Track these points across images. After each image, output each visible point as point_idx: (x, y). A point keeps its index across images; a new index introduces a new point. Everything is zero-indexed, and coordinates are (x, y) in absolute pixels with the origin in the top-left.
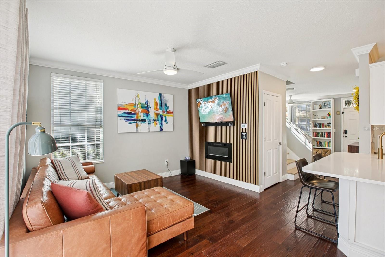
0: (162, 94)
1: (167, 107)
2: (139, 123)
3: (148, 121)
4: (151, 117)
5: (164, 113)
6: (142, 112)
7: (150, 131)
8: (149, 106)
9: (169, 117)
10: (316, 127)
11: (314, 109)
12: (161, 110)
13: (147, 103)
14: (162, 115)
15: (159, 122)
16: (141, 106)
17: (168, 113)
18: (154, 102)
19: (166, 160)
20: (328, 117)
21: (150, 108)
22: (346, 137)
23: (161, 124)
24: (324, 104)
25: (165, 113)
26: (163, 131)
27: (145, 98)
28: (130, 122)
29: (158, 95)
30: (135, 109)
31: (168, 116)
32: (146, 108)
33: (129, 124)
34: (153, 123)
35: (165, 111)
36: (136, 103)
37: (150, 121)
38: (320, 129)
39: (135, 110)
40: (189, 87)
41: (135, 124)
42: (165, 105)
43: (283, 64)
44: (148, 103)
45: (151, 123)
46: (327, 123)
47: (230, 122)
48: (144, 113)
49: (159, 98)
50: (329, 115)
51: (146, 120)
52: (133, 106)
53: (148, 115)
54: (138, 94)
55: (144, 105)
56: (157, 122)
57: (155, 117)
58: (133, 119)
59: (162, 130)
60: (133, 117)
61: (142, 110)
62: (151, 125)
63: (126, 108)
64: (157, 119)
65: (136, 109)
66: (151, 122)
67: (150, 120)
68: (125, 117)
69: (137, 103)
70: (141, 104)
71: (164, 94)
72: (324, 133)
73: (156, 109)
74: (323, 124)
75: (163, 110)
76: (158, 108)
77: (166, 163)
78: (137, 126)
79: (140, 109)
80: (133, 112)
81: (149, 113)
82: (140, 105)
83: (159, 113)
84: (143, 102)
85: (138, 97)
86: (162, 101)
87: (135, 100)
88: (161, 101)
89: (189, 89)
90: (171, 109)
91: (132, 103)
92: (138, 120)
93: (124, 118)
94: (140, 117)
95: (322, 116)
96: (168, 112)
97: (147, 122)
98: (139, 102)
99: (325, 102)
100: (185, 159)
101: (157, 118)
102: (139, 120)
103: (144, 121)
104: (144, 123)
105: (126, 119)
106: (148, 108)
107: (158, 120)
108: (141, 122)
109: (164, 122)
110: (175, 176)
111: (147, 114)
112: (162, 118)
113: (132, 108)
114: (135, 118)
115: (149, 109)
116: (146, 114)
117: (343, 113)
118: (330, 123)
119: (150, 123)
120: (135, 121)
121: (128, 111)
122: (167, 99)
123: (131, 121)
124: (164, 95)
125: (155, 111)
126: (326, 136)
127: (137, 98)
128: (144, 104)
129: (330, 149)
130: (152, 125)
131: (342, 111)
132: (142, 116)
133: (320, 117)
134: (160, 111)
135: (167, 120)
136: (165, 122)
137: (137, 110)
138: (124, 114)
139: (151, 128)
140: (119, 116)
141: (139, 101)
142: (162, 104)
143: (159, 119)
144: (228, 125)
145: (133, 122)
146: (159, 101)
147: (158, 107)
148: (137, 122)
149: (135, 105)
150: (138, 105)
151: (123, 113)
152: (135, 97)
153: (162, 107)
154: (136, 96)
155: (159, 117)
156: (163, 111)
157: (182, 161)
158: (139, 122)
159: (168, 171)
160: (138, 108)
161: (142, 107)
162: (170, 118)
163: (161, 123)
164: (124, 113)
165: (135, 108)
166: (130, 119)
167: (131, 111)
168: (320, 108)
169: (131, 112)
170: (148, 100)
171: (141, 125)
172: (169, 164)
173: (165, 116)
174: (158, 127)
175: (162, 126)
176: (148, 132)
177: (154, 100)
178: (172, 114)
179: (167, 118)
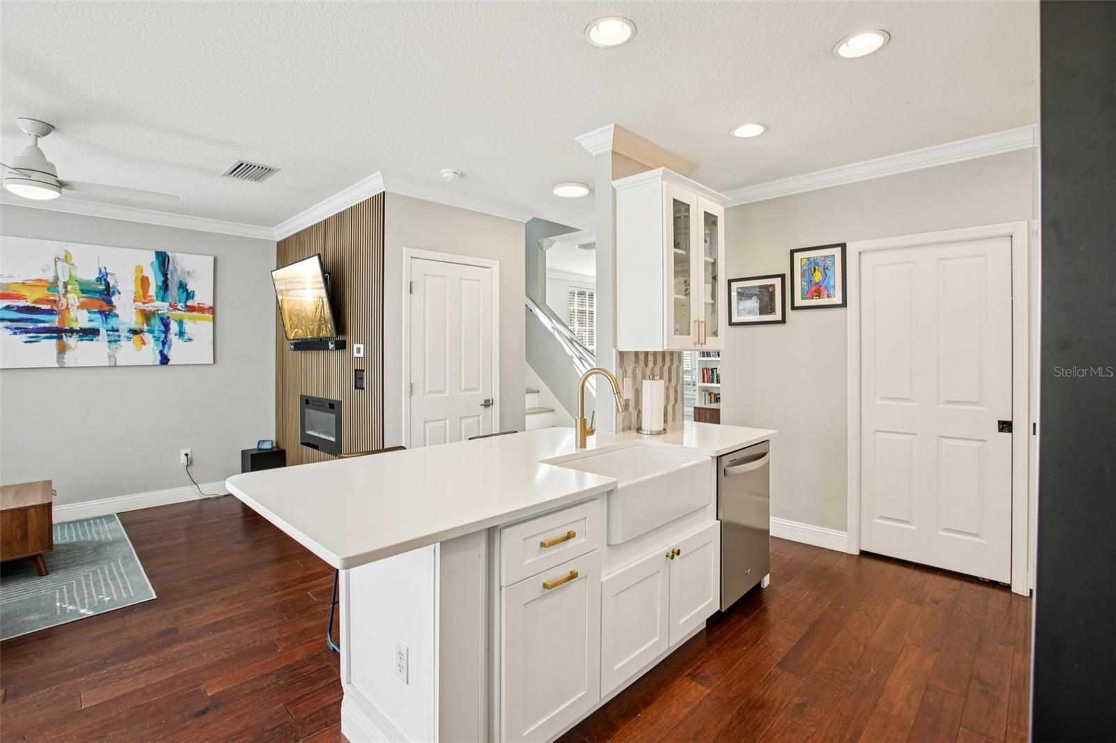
0: (169, 253)
1: (188, 294)
2: (71, 341)
3: (110, 333)
4: (123, 323)
5: (176, 309)
6: (82, 306)
7: (115, 363)
8: (111, 290)
9: (195, 323)
12: (163, 300)
13: (105, 280)
14: (168, 318)
16: (80, 290)
17: (192, 312)
18: (136, 278)
19: (183, 452)
21: (117, 296)
23: (164, 343)
25: (179, 310)
26: (170, 363)
27: (99, 263)
28: (32, 337)
29: (152, 257)
30: (52, 298)
31: (190, 319)
32: (102, 295)
33: (26, 342)
34: (129, 338)
35: (180, 305)
36: (56, 278)
37: (116, 333)
39: (55, 301)
40: (276, 233)
41: (54, 341)
42: (179, 287)
43: (447, 174)
44: (109, 280)
45: (122, 338)
47: (331, 339)
48: (93, 310)
49: (156, 264)
51: (98, 330)
52: (46, 288)
53: (109, 314)
54: (66, 251)
55: (94, 286)
56: (148, 337)
57: (136, 323)
58: (44, 328)
59: (165, 360)
60: (42, 322)
62: (120, 346)
63: (13, 293)
64: (145, 327)
65: (57, 299)
66: (119, 336)
67: (118, 331)
68: (12, 320)
69: (62, 280)
70: (81, 283)
71: (177, 254)
73: (143, 297)
75: (170, 300)
76: (151, 296)
77: (183, 460)
78: (62, 350)
79: (74, 298)
80: (44, 307)
81: (111, 311)
82: (77, 287)
83: (153, 309)
84: (89, 275)
85: (66, 261)
86: (169, 276)
87: (56, 271)
88: (165, 275)
89: (279, 240)
90: (203, 297)
91: (39, 280)
92: (66, 331)
93: (8, 324)
94: (77, 320)
96: (191, 309)
97: (103, 337)
98: (70, 276)
100: (256, 447)
101: (148, 325)
102: (72, 331)
103: (91, 334)
104: (92, 340)
105: (14, 327)
106: (108, 294)
107: (151, 332)
108: (80, 336)
109: (172, 336)
110: (219, 498)
111: (104, 312)
112: (166, 326)
113: (42, 293)
114: (56, 324)
115: (113, 299)
116: (101, 312)
119: (115, 341)
120: (55, 335)
121: (22, 303)
122: (187, 269)
123: (36, 333)
124: (175, 256)
125: (136, 303)
127: (65, 264)
128: (94, 283)
130: (127, 345)
132: (81, 319)
134: (159, 304)
135: (186, 331)
136: (178, 337)
137: (63, 299)
138: (4, 311)
139: (118, 355)
141: (70, 272)
142: (167, 284)
143: (156, 328)
144: (327, 348)
145: (46, 338)
146: (156, 275)
147: (152, 291)
148: (60, 338)
149: (53, 285)
150: (66, 284)
152: (56, 262)
153: (168, 292)
154: (57, 260)
155: (157, 324)
156: (170, 305)
157: (244, 453)
158: (71, 337)
159: (188, 485)
160: (65, 295)
161: (83, 291)
162: (199, 327)
163: (161, 339)
164: (8, 308)
165: (56, 293)
166: (31, 326)
167: (34, 302)
169: (37, 306)
170: (108, 271)
171: (76, 346)
172: (195, 462)
173: (178, 319)
174: (150, 353)
175: (166, 347)
176: (110, 366)
177: (134, 271)
178: (208, 312)
179: (189, 326)
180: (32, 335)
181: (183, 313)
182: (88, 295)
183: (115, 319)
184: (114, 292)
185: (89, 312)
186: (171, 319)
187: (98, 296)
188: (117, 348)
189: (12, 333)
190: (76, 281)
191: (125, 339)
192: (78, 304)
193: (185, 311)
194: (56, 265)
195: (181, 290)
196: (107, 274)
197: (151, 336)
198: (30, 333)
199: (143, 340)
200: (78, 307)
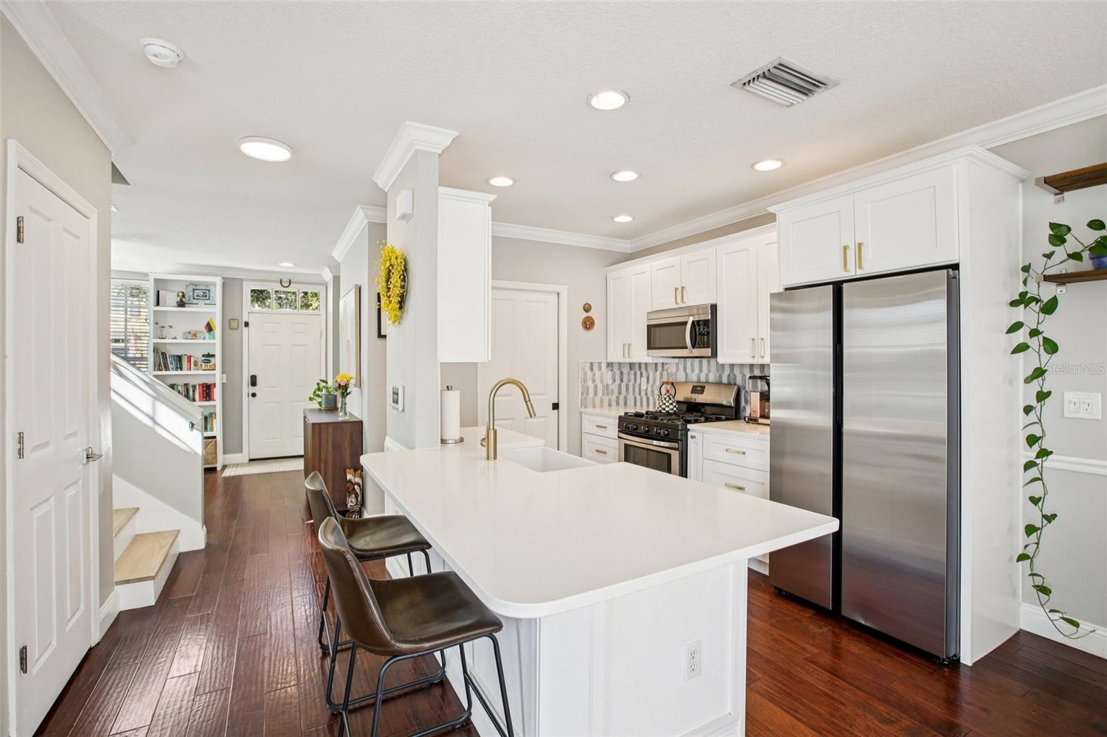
10: (167, 368)
11: (158, 304)
20: (207, 335)
22: (254, 395)
24: (194, 290)
38: (179, 372)
46: (203, 356)
50: (209, 328)
72: (194, 387)
74: (189, 358)
95: (187, 330)
99: (195, 286)
117: (247, 324)
118: (214, 356)
126: (200, 397)
129: (215, 437)
131: (245, 319)
133: (179, 335)
168: (181, 304)
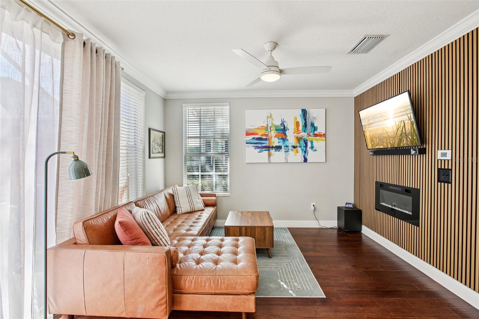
0: (307, 110)
1: (315, 128)
2: (273, 151)
3: (285, 148)
4: (290, 143)
5: (310, 136)
6: (276, 136)
7: (287, 161)
8: (286, 129)
9: (318, 142)
12: (305, 132)
13: (284, 124)
14: (307, 140)
15: (301, 149)
17: (316, 137)
18: (294, 122)
19: (312, 204)
21: (288, 131)
23: (305, 152)
25: (311, 136)
26: (308, 161)
27: (281, 117)
28: (261, 150)
29: (300, 112)
30: (266, 133)
31: (316, 140)
32: (282, 131)
33: (259, 152)
34: (292, 150)
35: (312, 134)
36: (268, 125)
37: (287, 148)
39: (267, 135)
40: (354, 93)
41: (267, 151)
42: (311, 125)
44: (285, 124)
47: (414, 147)
48: (280, 138)
49: (302, 115)
51: (281, 147)
52: (265, 130)
53: (285, 140)
54: (271, 113)
55: (280, 127)
56: (299, 149)
57: (295, 143)
58: (264, 146)
59: (306, 160)
60: (263, 144)
61: (276, 133)
62: (289, 153)
63: (255, 132)
64: (298, 145)
65: (268, 134)
66: (289, 149)
67: (288, 147)
68: (255, 143)
69: (270, 125)
70: (275, 126)
71: (310, 110)
73: (297, 131)
75: (308, 132)
76: (300, 130)
77: (312, 208)
78: (270, 155)
79: (273, 133)
80: (264, 137)
81: (286, 138)
82: (274, 128)
83: (301, 136)
84: (278, 123)
85: (271, 118)
86: (307, 120)
87: (267, 122)
88: (305, 120)
89: (355, 96)
90: (321, 130)
91: (262, 126)
92: (271, 147)
93: (253, 145)
94: (274, 142)
96: (316, 135)
97: (283, 149)
98: (272, 124)
100: (345, 206)
101: (299, 144)
102: (273, 147)
103: (279, 148)
104: (279, 151)
105: (255, 146)
106: (285, 131)
107: (300, 147)
108: (275, 150)
109: (309, 149)
110: (327, 229)
111: (284, 138)
112: (306, 144)
113: (263, 132)
114: (268, 145)
116: (282, 139)
119: (287, 151)
120: (267, 149)
121: (257, 136)
122: (314, 116)
123: (262, 148)
125: (295, 134)
127: (270, 119)
128: (280, 126)
130: (291, 153)
132: (276, 142)
134: (303, 134)
135: (314, 146)
136: (311, 149)
137: (270, 134)
139: (288, 158)
140: (247, 143)
141: (272, 122)
142: (306, 124)
143: (302, 145)
145: (265, 150)
146: (302, 120)
147: (301, 128)
148: (269, 150)
149: (266, 128)
150: (271, 127)
151: (251, 139)
153: (307, 128)
154: (268, 117)
155: (302, 142)
156: (308, 134)
157: (339, 209)
158: (272, 150)
159: (314, 220)
160: (270, 132)
161: (276, 130)
162: (319, 144)
163: (304, 150)
164: (253, 138)
165: (268, 132)
166: (260, 145)
167: (261, 136)
169: (262, 137)
170: (284, 120)
171: (274, 154)
172: (317, 209)
173: (311, 141)
174: (299, 157)
175: (306, 154)
176: (285, 163)
177: (294, 119)
178: (323, 137)
179: (315, 144)
180: (261, 149)
181: (313, 137)
182: (278, 131)
183: (287, 141)
184: (287, 129)
185: (278, 139)
186: (308, 140)
187: (281, 132)
188: (288, 155)
189: (254, 148)
190: (274, 126)
191: (291, 150)
192: (275, 136)
193: (314, 137)
194: (267, 120)
195: (312, 126)
196: (284, 121)
197: (300, 149)
198: (260, 148)
199: (297, 151)
200: (275, 137)
